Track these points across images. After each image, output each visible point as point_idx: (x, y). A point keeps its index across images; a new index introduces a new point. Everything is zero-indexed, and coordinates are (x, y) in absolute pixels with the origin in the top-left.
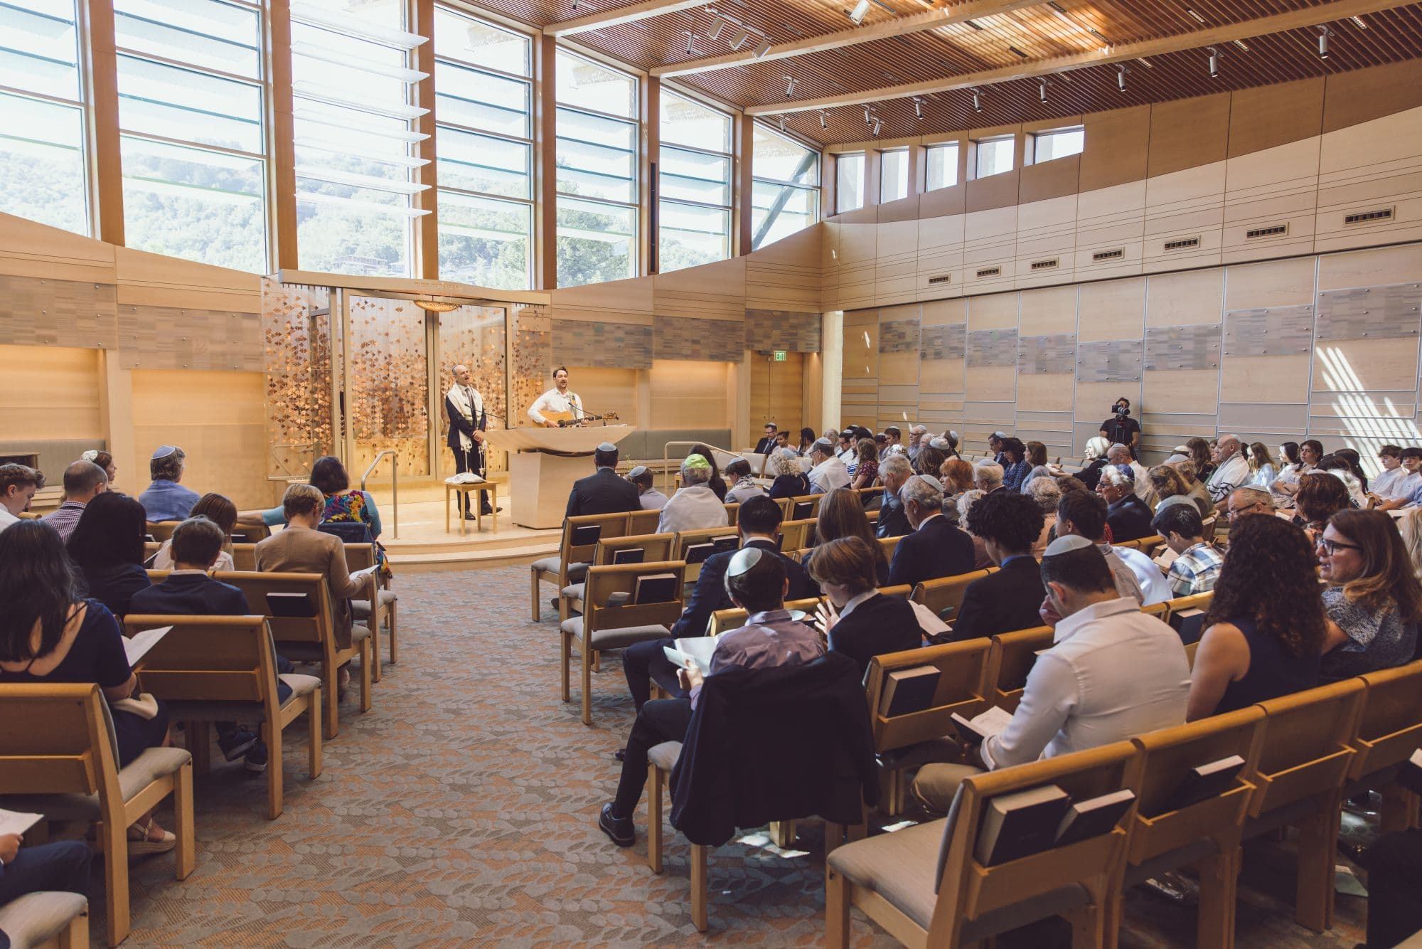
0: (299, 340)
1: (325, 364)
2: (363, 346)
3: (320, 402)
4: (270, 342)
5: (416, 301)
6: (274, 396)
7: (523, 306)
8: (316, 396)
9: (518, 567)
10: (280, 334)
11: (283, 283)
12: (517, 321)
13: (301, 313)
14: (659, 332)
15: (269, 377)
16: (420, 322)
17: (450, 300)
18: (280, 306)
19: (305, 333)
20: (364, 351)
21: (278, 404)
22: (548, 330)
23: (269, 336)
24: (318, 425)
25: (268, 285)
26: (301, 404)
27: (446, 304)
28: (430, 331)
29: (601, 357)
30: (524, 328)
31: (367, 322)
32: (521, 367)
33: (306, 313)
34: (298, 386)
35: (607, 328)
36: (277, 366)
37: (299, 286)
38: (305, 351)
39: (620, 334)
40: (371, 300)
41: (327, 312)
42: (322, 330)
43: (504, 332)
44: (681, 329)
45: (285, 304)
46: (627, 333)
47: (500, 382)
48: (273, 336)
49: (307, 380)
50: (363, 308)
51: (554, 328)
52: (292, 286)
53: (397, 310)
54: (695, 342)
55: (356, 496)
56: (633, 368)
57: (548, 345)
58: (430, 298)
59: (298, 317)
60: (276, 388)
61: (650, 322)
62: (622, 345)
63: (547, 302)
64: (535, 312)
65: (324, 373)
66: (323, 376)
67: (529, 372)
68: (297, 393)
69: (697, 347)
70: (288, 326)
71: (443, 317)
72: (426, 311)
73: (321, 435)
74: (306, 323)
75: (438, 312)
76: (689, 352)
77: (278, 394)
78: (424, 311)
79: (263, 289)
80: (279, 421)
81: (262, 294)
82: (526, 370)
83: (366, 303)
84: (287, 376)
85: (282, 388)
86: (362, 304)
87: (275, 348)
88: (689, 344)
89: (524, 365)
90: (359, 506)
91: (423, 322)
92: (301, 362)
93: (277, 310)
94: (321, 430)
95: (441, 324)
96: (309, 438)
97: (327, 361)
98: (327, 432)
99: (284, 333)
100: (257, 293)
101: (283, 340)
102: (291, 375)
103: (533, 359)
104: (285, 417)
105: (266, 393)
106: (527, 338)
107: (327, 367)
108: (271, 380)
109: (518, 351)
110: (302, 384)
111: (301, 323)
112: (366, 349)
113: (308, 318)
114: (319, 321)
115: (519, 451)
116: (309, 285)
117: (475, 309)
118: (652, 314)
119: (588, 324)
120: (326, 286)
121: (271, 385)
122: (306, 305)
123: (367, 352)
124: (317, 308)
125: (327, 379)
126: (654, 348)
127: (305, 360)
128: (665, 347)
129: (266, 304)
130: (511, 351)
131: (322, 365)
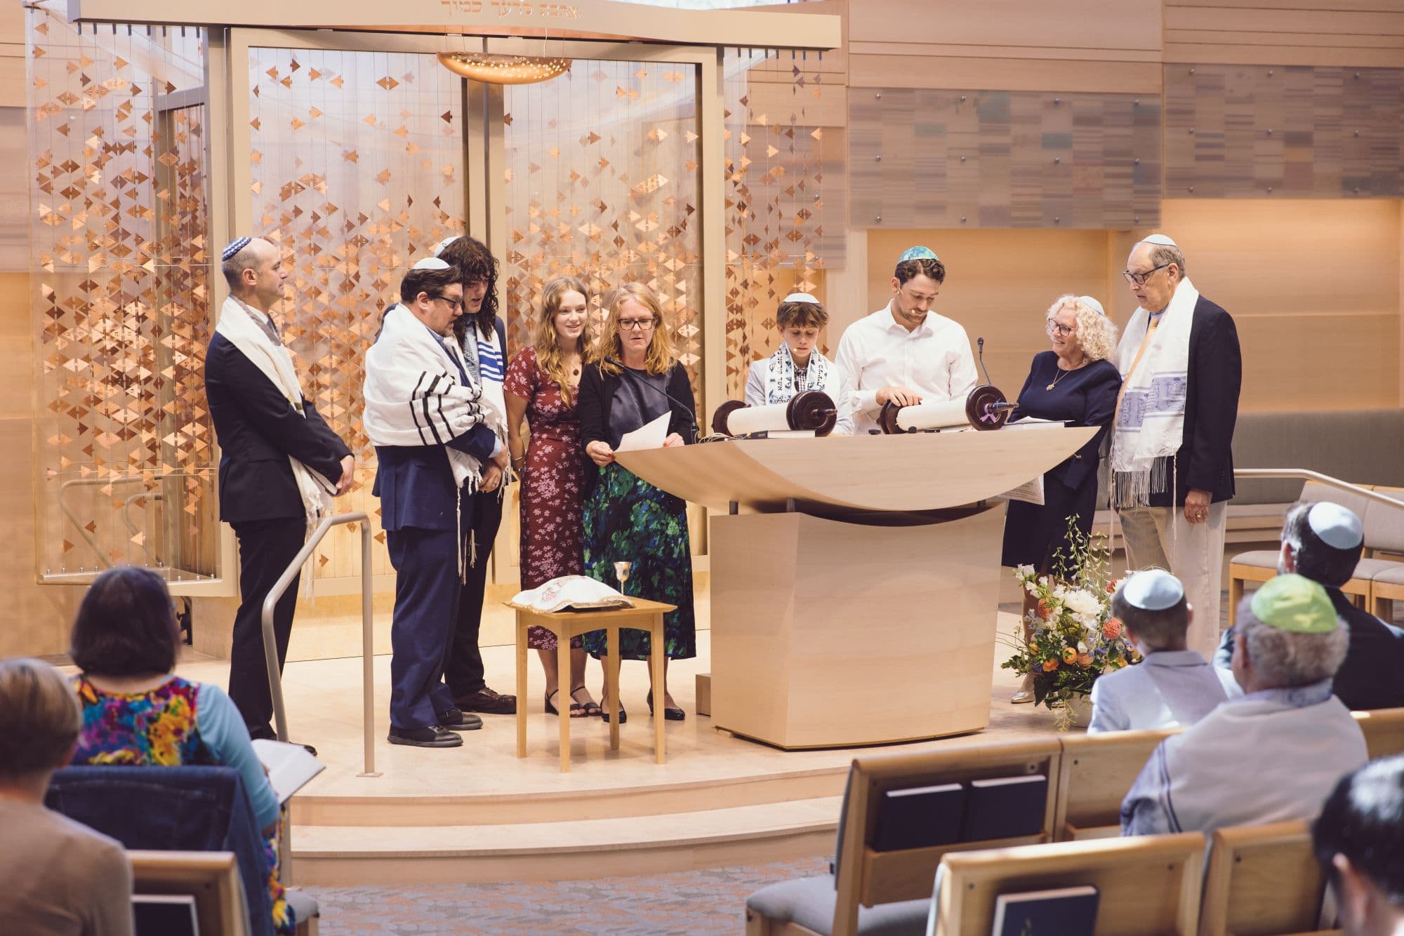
0: (119, 182)
1: (195, 249)
2: (286, 193)
3: (179, 358)
4: (47, 189)
5: (443, 57)
6: (59, 343)
7: (758, 54)
8: (168, 342)
9: (728, 878)
10: (75, 167)
11: (80, 21)
12: (744, 101)
13: (128, 105)
14: (1182, 114)
15: (46, 290)
16: (448, 117)
17: (543, 48)
18: (76, 87)
19: (141, 162)
20: (289, 205)
21: (70, 365)
22: (840, 119)
23: (47, 172)
24: (177, 427)
25: (43, 28)
26: (127, 365)
27: (532, 60)
28: (476, 142)
29: (997, 197)
30: (762, 120)
31: (296, 124)
32: (752, 240)
33: (143, 104)
34: (121, 313)
35: (1017, 106)
36: (66, 258)
37: (122, 28)
38: (143, 210)
39: (1058, 123)
40: (312, 58)
41: (198, 101)
42: (187, 150)
43: (692, 137)
44: (1250, 99)
45: (85, 80)
46: (1079, 120)
47: (682, 286)
48: (56, 172)
49: (147, 293)
50: (287, 82)
51: (857, 113)
52: (105, 29)
53: (382, 83)
54: (1296, 140)
55: (173, 700)
56: (1098, 226)
57: (836, 167)
58: (475, 45)
59: (121, 116)
60: (63, 320)
61: (1148, 84)
62: (1064, 156)
63: (834, 40)
64: (796, 71)
65: (193, 275)
66: (189, 282)
67: (775, 253)
68: (119, 334)
69: (1301, 155)
70: (94, 142)
71: (514, 101)
72: (464, 81)
73: (181, 454)
74: (144, 133)
75: (500, 84)
76: (1276, 172)
77: (70, 335)
78: (458, 79)
79: (31, 38)
80: (73, 413)
81: (29, 51)
82: (769, 247)
83: (295, 66)
84: (94, 286)
85: (79, 319)
86: (285, 71)
87: (64, 205)
88: (1277, 147)
89: (760, 234)
90: (178, 732)
91: (457, 113)
92: (129, 242)
93: (68, 98)
94: (181, 441)
95: (508, 119)
96: (153, 460)
97: (199, 241)
98: (199, 445)
99: (85, 163)
100: (15, 50)
101: (83, 184)
102: (104, 282)
103: (790, 211)
104: (88, 401)
105: (36, 336)
106: (772, 151)
107: (199, 256)
108: (52, 297)
109: (744, 191)
110: (131, 308)
111: (131, 131)
112: (296, 200)
113: (147, 118)
114: (180, 127)
115: (734, 509)
116: (149, 24)
117: (617, 71)
118: (1157, 57)
119: (958, 99)
120: (197, 25)
121: (51, 313)
122: (143, 81)
123: (298, 212)
124: (170, 88)
125: (200, 291)
126: (1167, 163)
127: (139, 240)
128: (1199, 158)
129: (37, 83)
130: (716, 191)
131: (185, 251)
